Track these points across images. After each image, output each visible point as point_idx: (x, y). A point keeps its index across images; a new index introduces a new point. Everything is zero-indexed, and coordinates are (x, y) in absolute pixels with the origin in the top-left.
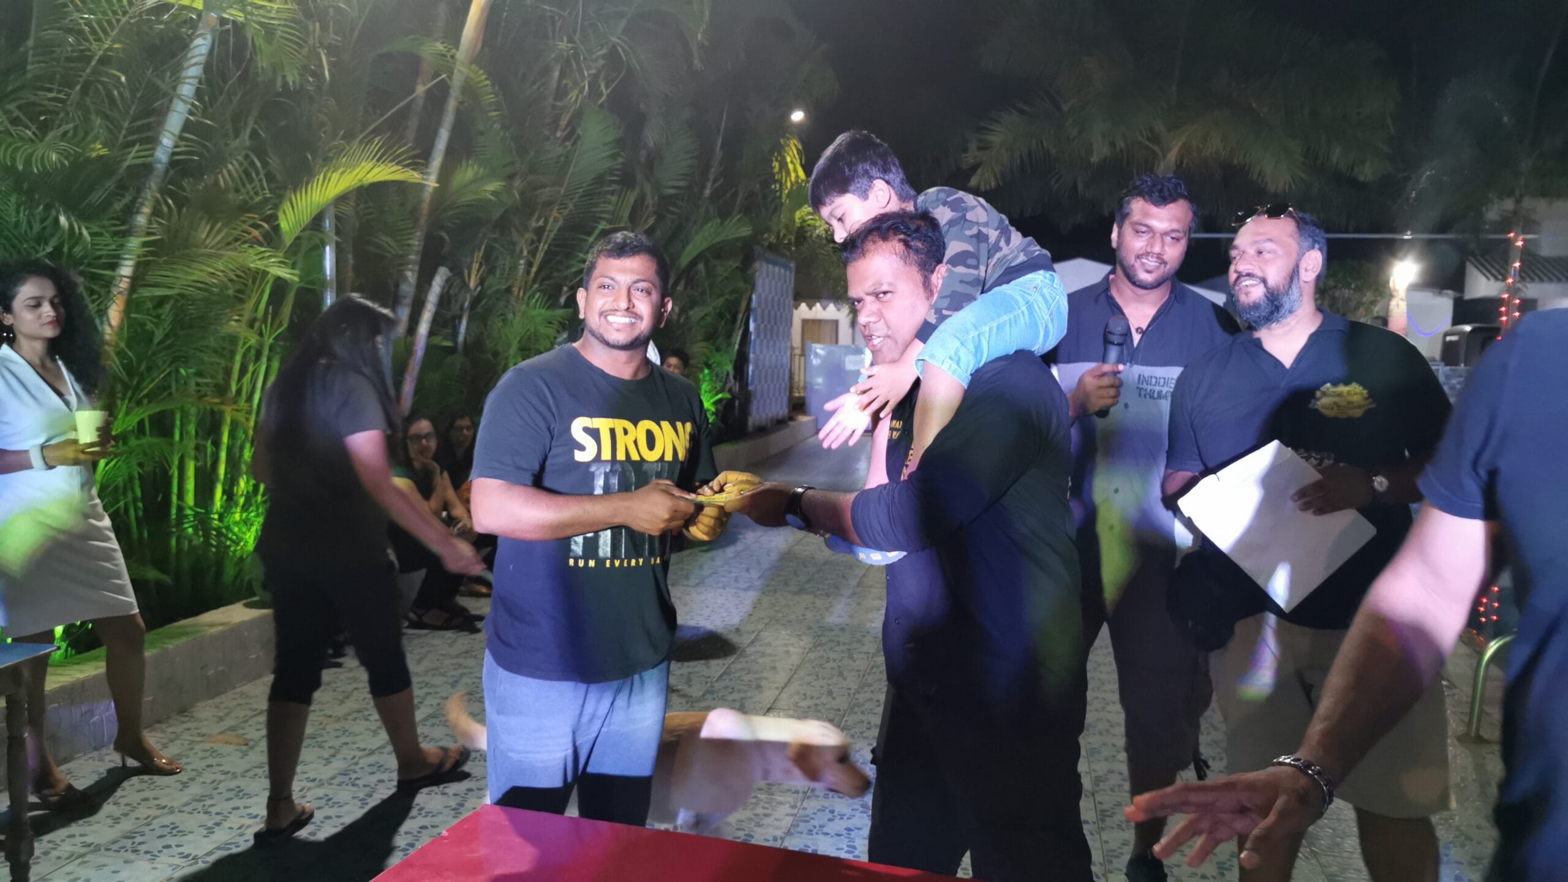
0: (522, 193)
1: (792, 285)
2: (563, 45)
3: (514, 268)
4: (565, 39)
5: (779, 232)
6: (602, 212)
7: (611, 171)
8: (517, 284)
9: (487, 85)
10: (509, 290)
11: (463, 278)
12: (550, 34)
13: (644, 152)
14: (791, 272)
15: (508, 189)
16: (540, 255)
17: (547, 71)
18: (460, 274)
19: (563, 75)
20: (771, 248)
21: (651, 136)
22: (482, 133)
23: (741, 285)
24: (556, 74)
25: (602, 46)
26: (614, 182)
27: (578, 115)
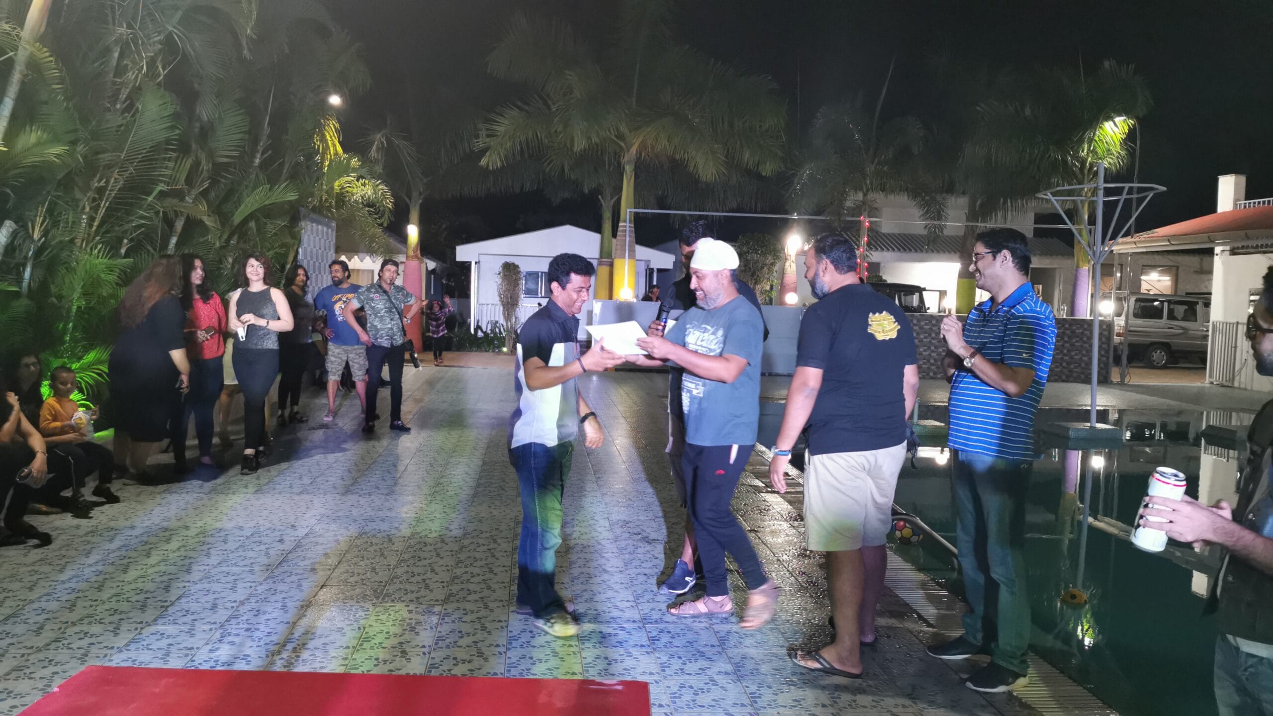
0: (85, 157)
1: (334, 241)
2: (122, 30)
3: (76, 223)
4: (125, 26)
5: (321, 198)
6: (160, 175)
7: (168, 141)
8: (80, 236)
9: (51, 61)
10: (72, 241)
11: (27, 230)
12: (110, 19)
13: (198, 125)
14: (332, 231)
15: (71, 154)
16: (102, 212)
17: (108, 50)
18: (24, 227)
19: (122, 56)
20: (314, 210)
21: (205, 111)
22: (46, 103)
23: (288, 240)
24: (116, 55)
25: (159, 33)
26: (173, 150)
27: (137, 90)
